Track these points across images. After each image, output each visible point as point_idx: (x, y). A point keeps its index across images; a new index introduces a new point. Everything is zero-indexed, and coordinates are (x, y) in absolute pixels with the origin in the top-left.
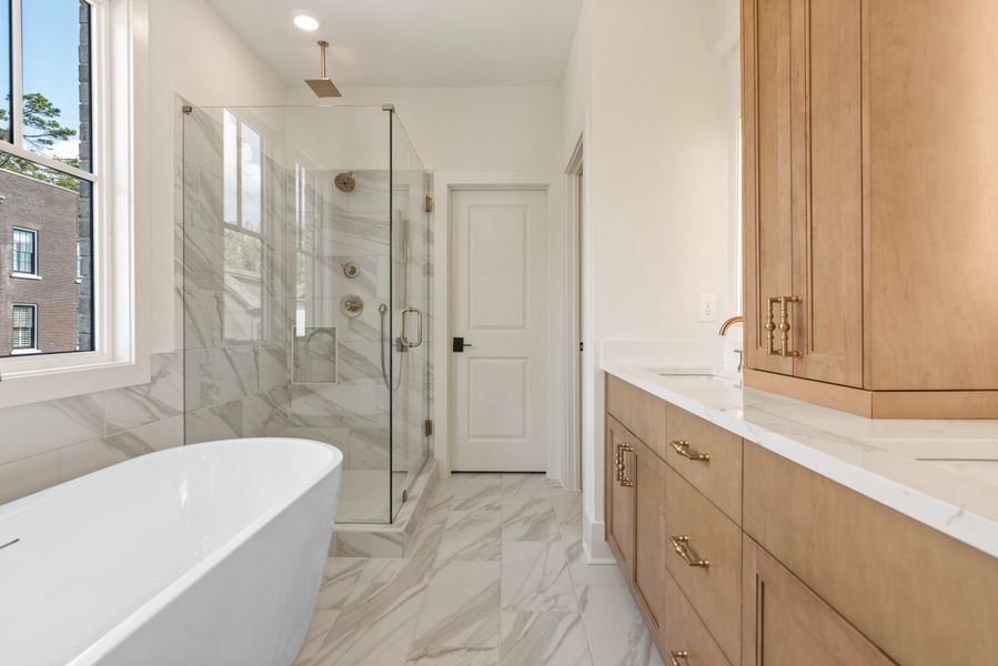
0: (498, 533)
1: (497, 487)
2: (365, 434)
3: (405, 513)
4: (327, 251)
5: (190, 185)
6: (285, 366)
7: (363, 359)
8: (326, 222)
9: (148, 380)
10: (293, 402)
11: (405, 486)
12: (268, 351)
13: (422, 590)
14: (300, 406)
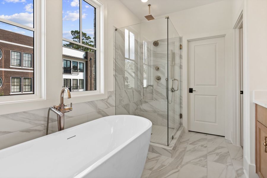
0: (205, 156)
1: (205, 139)
2: (161, 116)
3: (173, 143)
4: (152, 64)
5: (117, 49)
6: (141, 95)
7: (161, 94)
8: (152, 55)
9: (107, 98)
10: (142, 105)
11: (173, 134)
12: (136, 91)
13: (177, 172)
14: (144, 107)
